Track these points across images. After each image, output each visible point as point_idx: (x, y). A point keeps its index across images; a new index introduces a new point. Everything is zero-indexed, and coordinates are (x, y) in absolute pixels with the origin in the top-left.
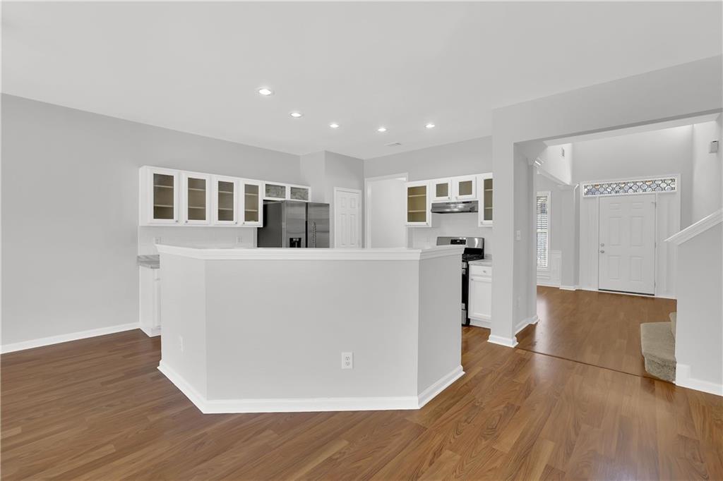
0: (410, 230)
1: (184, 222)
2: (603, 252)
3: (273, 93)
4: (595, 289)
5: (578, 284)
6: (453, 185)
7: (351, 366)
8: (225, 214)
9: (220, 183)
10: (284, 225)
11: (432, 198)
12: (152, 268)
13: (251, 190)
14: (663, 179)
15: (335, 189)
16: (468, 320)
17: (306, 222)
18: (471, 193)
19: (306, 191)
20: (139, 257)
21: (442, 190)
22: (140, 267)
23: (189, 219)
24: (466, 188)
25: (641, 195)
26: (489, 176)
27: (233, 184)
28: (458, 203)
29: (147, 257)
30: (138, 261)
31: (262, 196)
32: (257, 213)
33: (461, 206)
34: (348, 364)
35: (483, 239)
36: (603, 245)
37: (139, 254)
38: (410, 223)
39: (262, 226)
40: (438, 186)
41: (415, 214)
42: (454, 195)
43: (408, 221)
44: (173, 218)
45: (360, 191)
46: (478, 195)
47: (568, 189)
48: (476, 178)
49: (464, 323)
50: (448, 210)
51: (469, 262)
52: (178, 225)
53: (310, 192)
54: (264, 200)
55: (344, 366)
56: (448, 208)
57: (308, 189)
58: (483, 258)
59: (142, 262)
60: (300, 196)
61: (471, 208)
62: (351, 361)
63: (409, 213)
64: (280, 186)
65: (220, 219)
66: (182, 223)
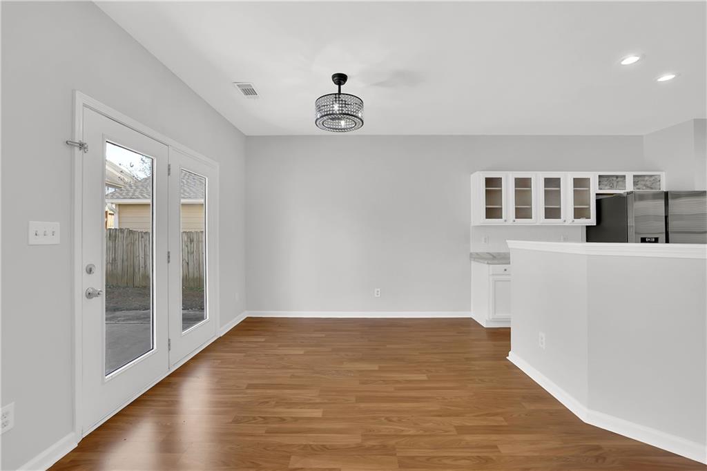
1: (511, 221)
8: (553, 213)
9: (546, 180)
12: (488, 263)
13: (581, 183)
17: (666, 217)
19: (656, 180)
20: (471, 254)
23: (516, 218)
27: (559, 179)
29: (477, 254)
30: (471, 257)
31: (594, 189)
32: (589, 209)
37: (472, 251)
39: (595, 224)
44: (501, 217)
52: (506, 224)
53: (663, 177)
54: (597, 194)
59: (475, 258)
60: (645, 185)
64: (617, 177)
65: (546, 217)
66: (510, 222)
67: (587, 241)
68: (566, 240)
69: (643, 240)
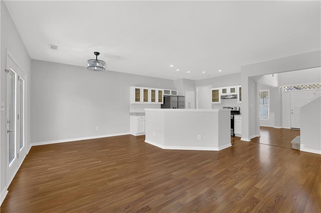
0: (213, 105)
2: (292, 113)
3: (174, 66)
4: (290, 128)
5: (282, 126)
6: (228, 89)
7: (200, 139)
8: (153, 100)
9: (152, 90)
10: (171, 103)
11: (221, 94)
12: (136, 116)
13: (160, 92)
14: (310, 84)
15: (186, 91)
16: (234, 135)
17: (178, 102)
18: (235, 92)
20: (130, 113)
21: (224, 91)
22: (131, 116)
23: (144, 102)
24: (233, 90)
25: (308, 90)
26: (240, 86)
27: (155, 90)
28: (230, 95)
29: (132, 113)
31: (163, 94)
32: (162, 99)
33: (232, 96)
34: (200, 138)
35: (240, 108)
36: (292, 111)
39: (163, 104)
40: (223, 90)
41: (215, 99)
42: (228, 93)
43: (213, 101)
44: (140, 101)
45: (194, 91)
46: (237, 92)
47: (276, 88)
48: (236, 87)
49: (233, 135)
50: (227, 98)
51: (234, 115)
52: (141, 103)
53: (177, 92)
55: (199, 139)
56: (227, 97)
57: (176, 91)
58: (239, 114)
60: (174, 94)
61: (235, 97)
62: (200, 137)
63: (212, 99)
64: (168, 91)
65: (152, 102)
66: (142, 103)
67: (161, 108)
68: (156, 108)
69: (173, 108)
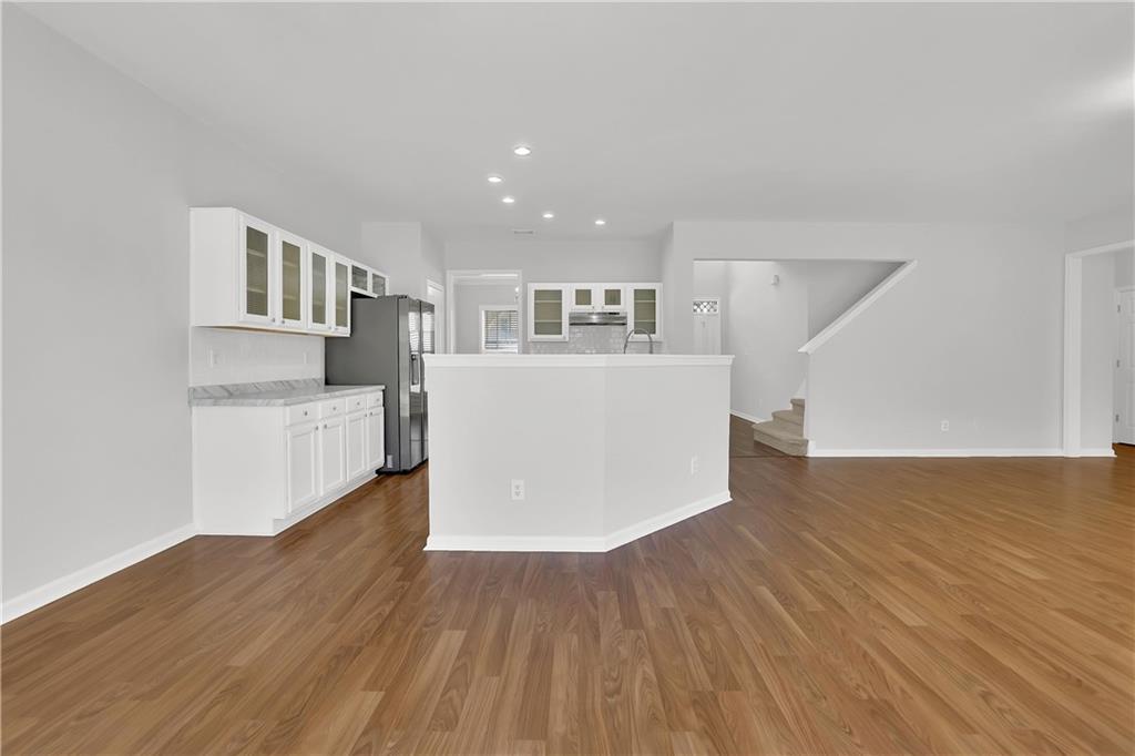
0: (538, 344)
1: (280, 322)
6: (598, 293)
11: (569, 306)
15: (428, 282)
18: (619, 303)
21: (584, 297)
24: (613, 297)
27: (324, 259)
28: (603, 313)
30: (190, 397)
31: (350, 285)
32: (346, 312)
37: (191, 383)
38: (539, 336)
39: (348, 335)
41: (546, 325)
42: (598, 303)
43: (537, 333)
45: (443, 289)
46: (627, 306)
48: (625, 288)
52: (272, 327)
54: (351, 292)
56: (588, 319)
57: (384, 277)
59: (198, 399)
61: (619, 320)
63: (536, 323)
64: (361, 272)
65: (314, 320)
66: (277, 325)
